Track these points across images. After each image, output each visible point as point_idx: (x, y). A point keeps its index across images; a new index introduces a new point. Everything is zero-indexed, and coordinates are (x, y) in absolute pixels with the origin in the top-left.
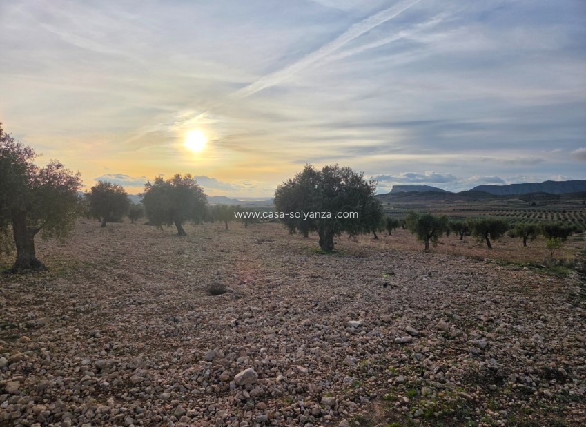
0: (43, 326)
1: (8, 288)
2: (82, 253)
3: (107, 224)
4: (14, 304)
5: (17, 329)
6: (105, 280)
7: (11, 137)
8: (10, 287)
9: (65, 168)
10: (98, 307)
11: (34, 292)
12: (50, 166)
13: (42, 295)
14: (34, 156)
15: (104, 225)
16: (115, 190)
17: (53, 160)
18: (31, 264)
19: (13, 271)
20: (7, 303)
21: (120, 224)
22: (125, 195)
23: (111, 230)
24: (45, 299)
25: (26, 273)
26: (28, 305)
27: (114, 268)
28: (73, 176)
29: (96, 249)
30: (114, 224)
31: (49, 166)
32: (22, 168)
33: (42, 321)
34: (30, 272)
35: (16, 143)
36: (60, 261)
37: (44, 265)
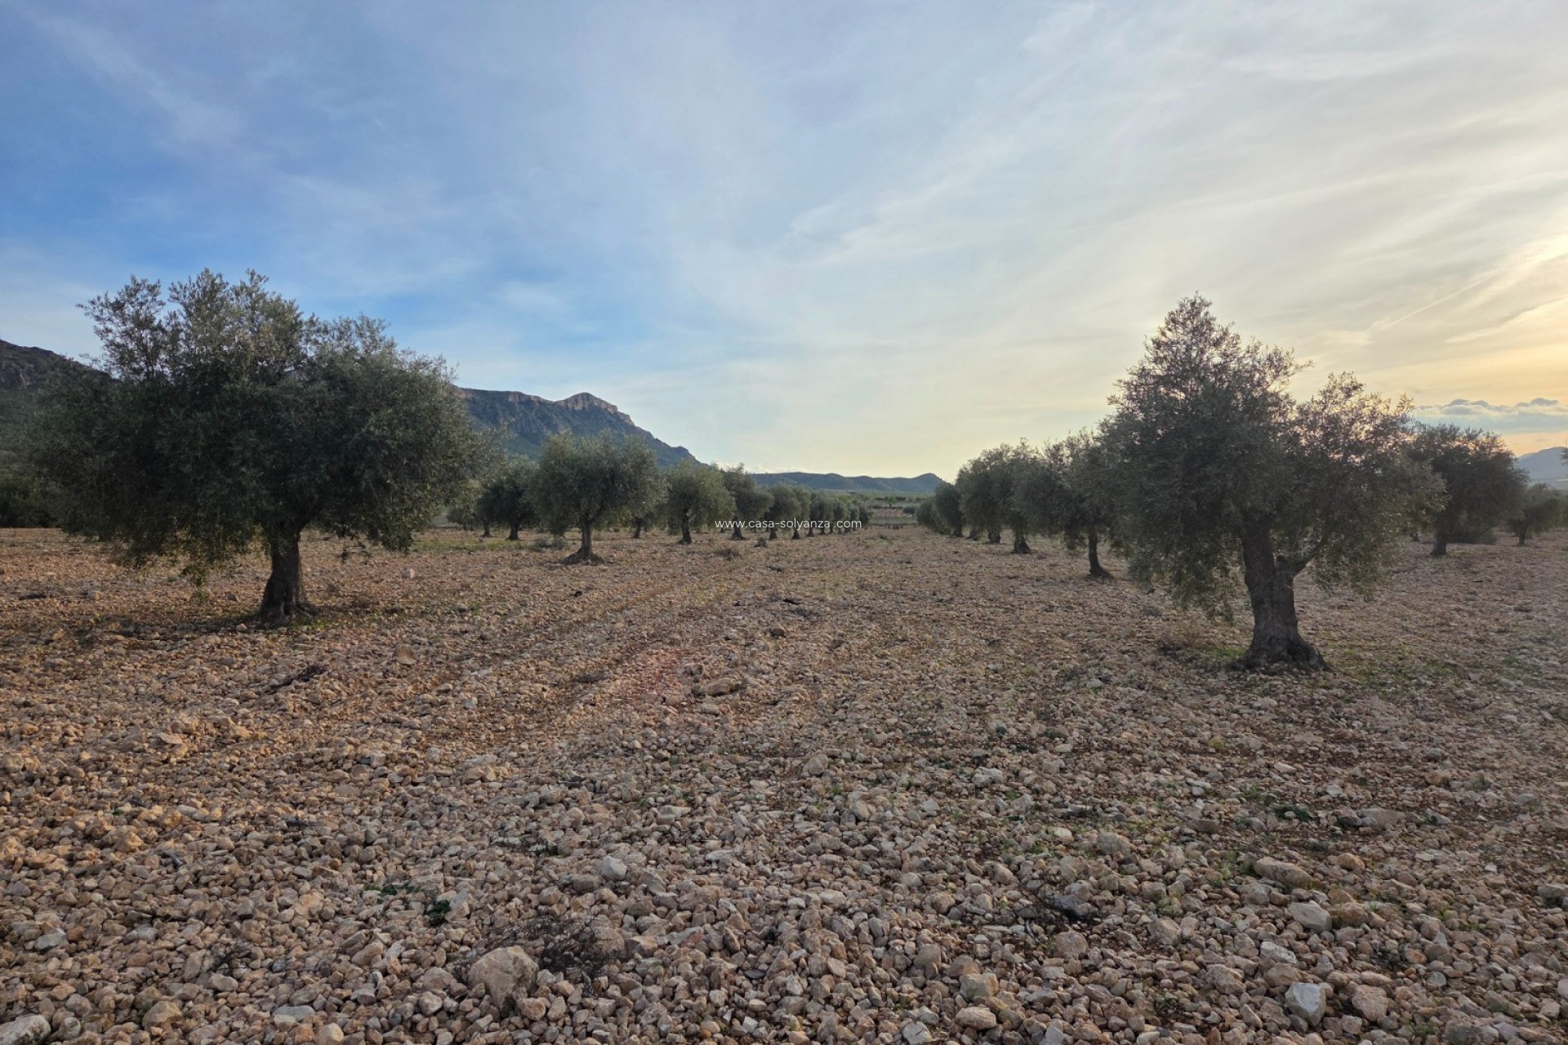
0: (1380, 830)
1: (1251, 707)
2: (1406, 630)
3: (1450, 547)
4: (1281, 752)
5: (1314, 825)
6: (1514, 718)
7: (1232, 332)
8: (1256, 704)
9: (1366, 392)
10: (1532, 806)
11: (1318, 727)
12: (1328, 393)
13: (1340, 739)
14: (1291, 370)
15: (1439, 552)
16: (1471, 446)
17: (1337, 374)
18: (1290, 652)
19: (1250, 664)
20: (1263, 747)
21: (1491, 548)
22: (1504, 458)
23: (1466, 565)
24: (1356, 753)
25: (1280, 673)
26: (1314, 760)
27: (1527, 682)
28: (1391, 412)
29: (1444, 623)
30: (1469, 548)
31: (1324, 393)
32: (1262, 406)
33: (1375, 815)
34: (1290, 671)
35: (1243, 346)
36: (1351, 647)
37: (1320, 657)
